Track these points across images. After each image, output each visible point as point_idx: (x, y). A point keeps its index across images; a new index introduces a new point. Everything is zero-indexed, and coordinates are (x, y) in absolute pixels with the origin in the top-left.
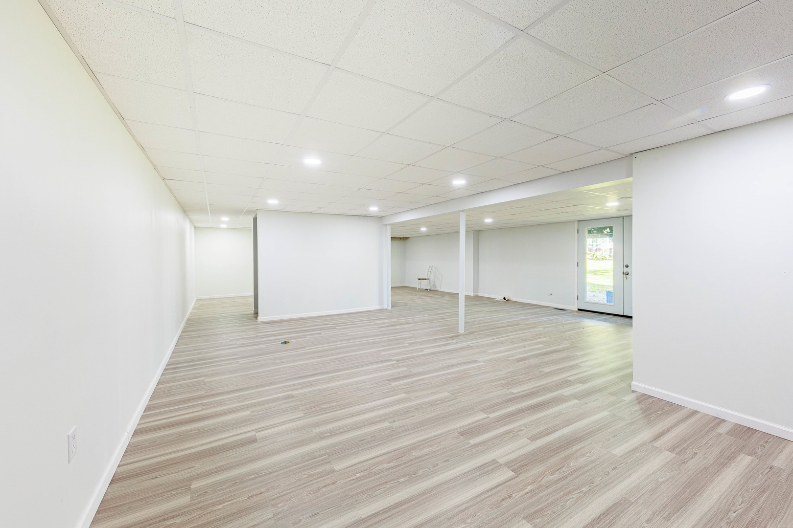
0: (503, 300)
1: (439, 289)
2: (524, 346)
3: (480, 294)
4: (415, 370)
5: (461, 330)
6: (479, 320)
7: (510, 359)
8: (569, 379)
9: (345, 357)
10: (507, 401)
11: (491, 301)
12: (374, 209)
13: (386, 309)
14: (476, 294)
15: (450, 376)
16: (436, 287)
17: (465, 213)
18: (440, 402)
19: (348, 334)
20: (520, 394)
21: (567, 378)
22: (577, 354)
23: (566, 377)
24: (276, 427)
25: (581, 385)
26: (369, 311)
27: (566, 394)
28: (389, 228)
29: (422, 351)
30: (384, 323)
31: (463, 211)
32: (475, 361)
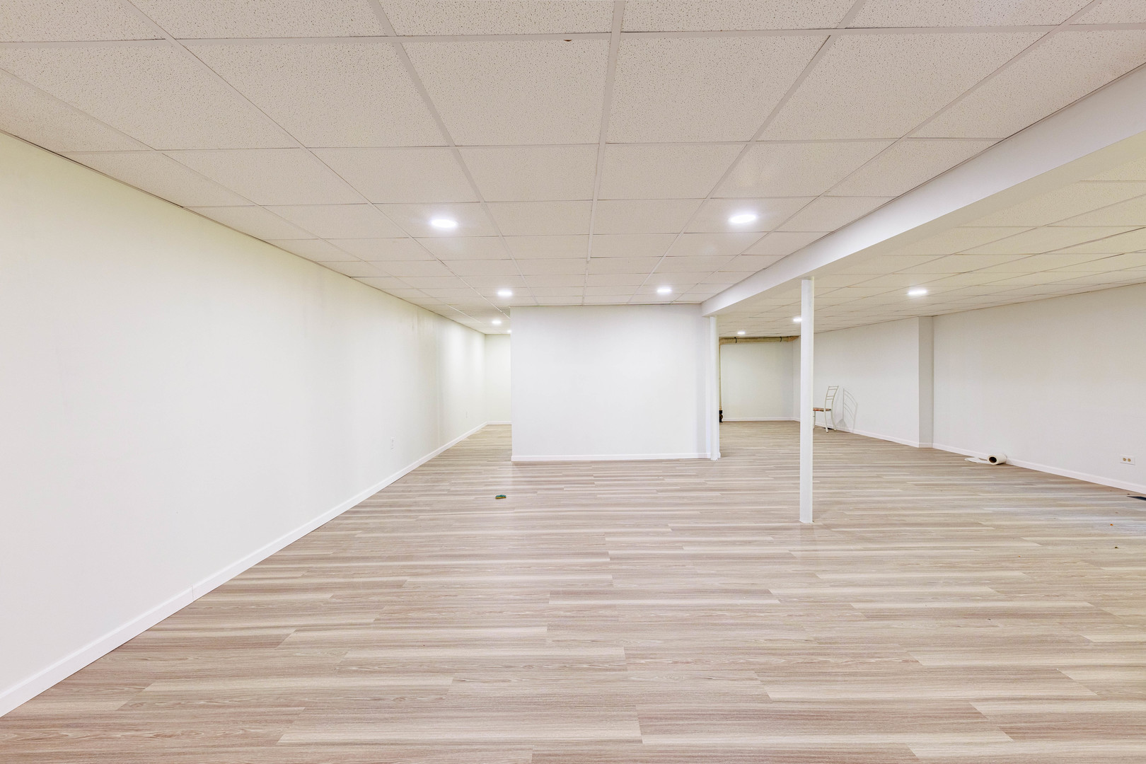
0: (989, 462)
1: (850, 430)
2: (931, 583)
3: (937, 446)
4: (619, 585)
5: (806, 518)
6: (879, 502)
7: (855, 605)
8: (981, 708)
9: (544, 534)
10: (727, 716)
11: (956, 462)
12: (664, 291)
13: (709, 459)
14: (927, 445)
15: (670, 614)
16: (845, 425)
17: (813, 282)
18: (585, 666)
19: (598, 496)
20: (783, 707)
21: (974, 705)
22: (1088, 637)
23: (977, 700)
24: (330, 629)
25: (1007, 738)
26: (678, 460)
27: (918, 752)
28: (713, 320)
29: (681, 548)
30: (676, 484)
31: (807, 277)
32: (766, 593)
